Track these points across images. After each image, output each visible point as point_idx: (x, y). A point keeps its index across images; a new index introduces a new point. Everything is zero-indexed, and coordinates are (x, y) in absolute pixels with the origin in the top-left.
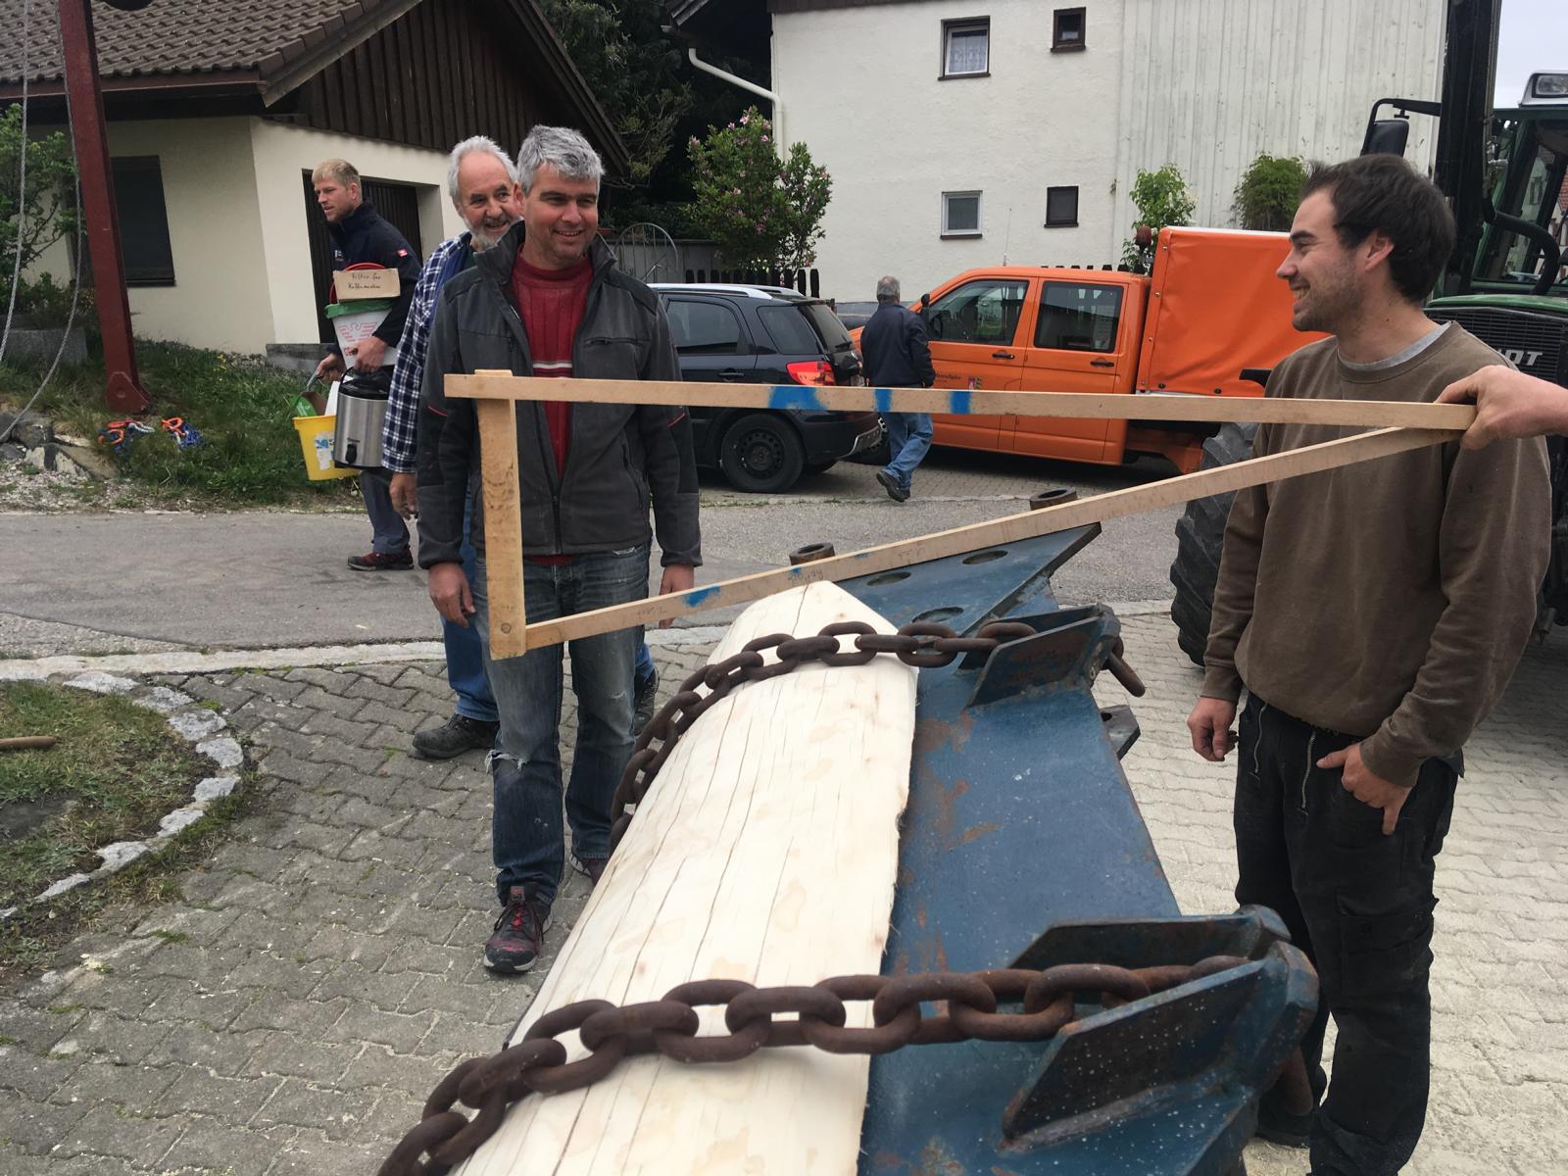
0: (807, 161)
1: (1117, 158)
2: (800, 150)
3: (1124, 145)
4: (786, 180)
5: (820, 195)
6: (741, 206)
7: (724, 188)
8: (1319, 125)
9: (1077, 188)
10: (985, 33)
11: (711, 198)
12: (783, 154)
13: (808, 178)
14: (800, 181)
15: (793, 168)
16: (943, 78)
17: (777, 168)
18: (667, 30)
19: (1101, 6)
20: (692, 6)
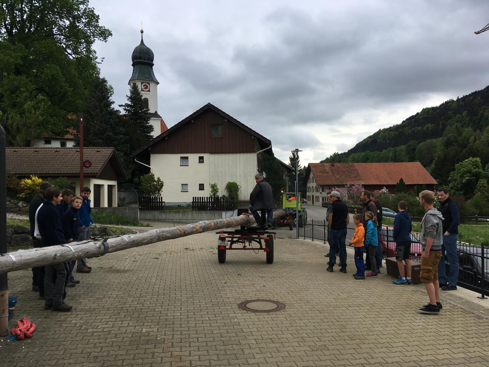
0: (160, 180)
1: (210, 180)
2: (158, 178)
3: (211, 178)
4: (156, 183)
5: (162, 185)
7: (147, 184)
8: (240, 175)
9: (204, 184)
11: (145, 186)
12: (156, 179)
14: (159, 183)
15: (158, 181)
16: (181, 166)
17: (155, 181)
18: (132, 156)
19: (206, 156)
20: (136, 152)
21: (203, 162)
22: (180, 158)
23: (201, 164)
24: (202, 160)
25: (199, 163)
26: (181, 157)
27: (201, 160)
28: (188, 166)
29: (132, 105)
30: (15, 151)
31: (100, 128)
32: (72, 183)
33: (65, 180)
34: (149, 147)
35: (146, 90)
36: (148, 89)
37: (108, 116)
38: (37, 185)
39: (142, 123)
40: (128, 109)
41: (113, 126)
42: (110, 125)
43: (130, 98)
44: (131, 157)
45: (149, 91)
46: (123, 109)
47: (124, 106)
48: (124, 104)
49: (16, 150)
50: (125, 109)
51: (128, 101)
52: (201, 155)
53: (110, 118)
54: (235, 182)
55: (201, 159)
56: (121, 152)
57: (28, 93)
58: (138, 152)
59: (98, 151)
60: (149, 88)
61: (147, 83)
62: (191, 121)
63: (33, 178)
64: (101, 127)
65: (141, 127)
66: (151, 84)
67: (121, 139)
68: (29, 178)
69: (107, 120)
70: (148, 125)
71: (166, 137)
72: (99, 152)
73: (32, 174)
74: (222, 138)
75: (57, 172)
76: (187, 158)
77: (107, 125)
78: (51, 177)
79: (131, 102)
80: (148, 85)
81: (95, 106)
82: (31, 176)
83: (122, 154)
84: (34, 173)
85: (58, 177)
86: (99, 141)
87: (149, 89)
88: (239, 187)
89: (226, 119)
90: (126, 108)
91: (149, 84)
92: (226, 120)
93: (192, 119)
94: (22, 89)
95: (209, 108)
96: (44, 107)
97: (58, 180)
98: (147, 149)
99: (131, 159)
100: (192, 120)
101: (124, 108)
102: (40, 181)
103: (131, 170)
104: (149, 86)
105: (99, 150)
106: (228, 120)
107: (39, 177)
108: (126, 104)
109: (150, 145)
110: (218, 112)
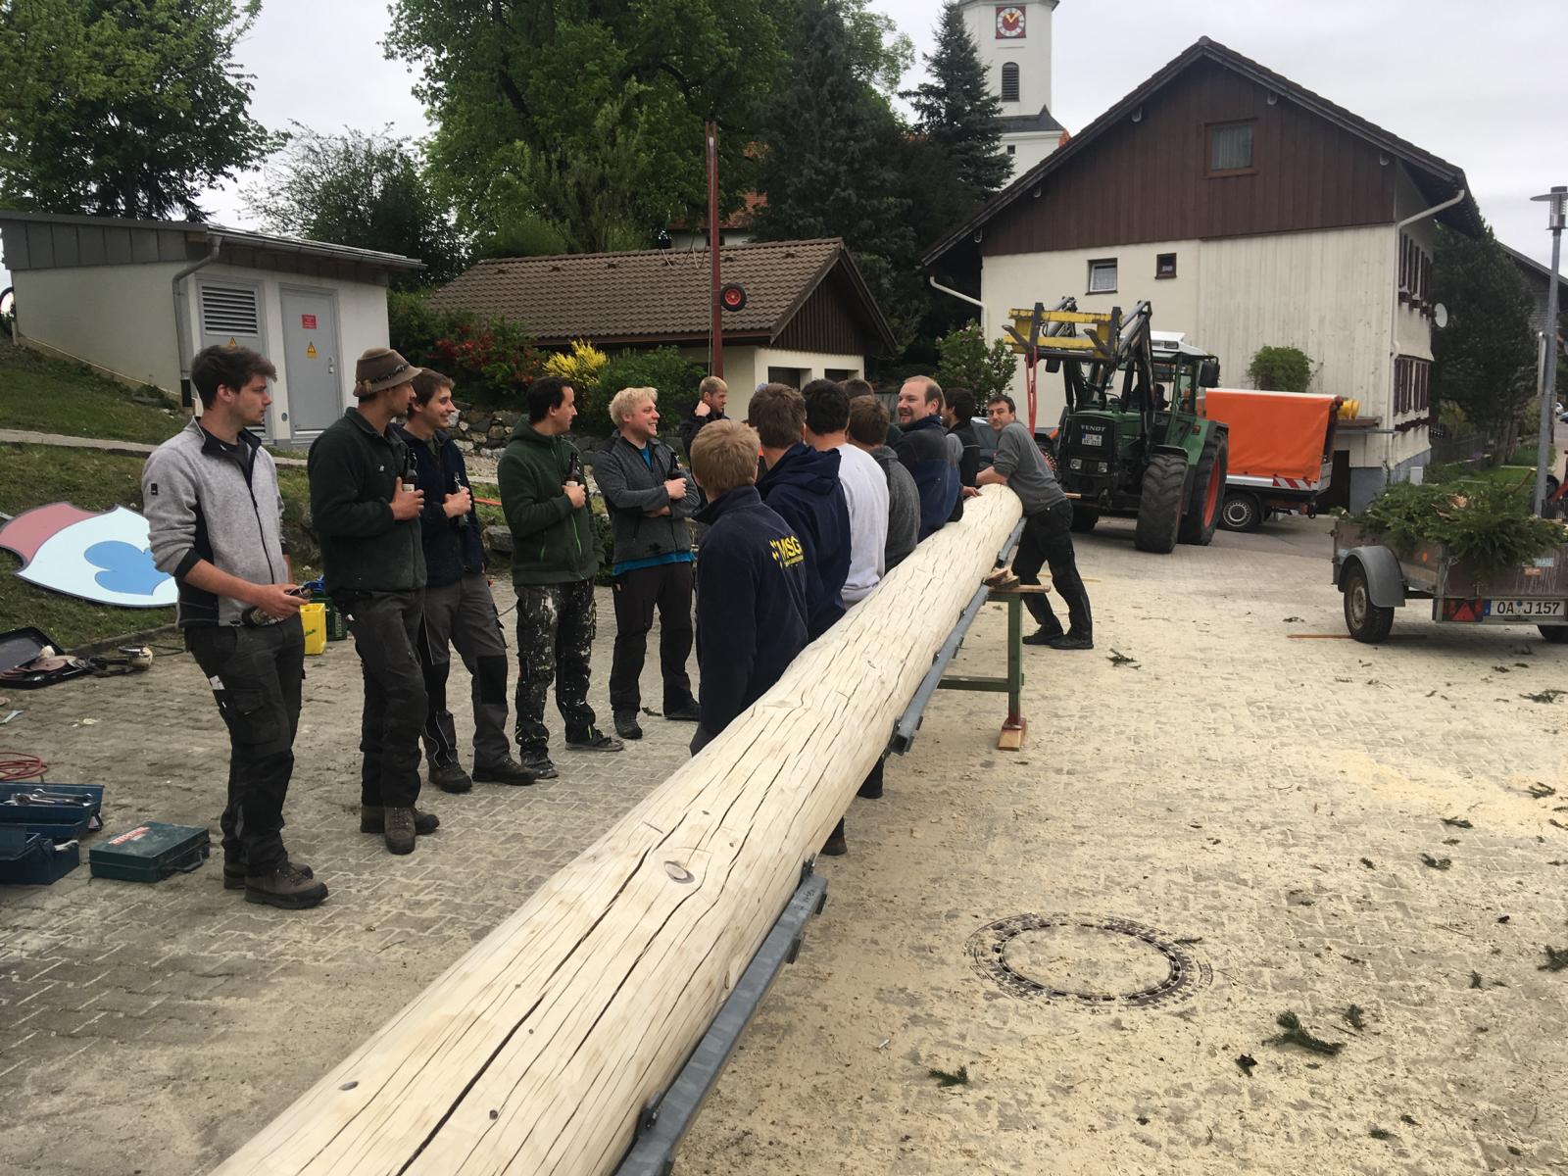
0: (1003, 348)
1: (1196, 341)
2: (999, 342)
3: (1201, 335)
4: (991, 359)
5: (1011, 367)
6: (965, 375)
7: (956, 365)
8: (1322, 321)
10: (1115, 266)
11: (949, 370)
12: (991, 346)
13: (1004, 358)
14: (999, 359)
15: (995, 352)
16: (1089, 294)
17: (986, 353)
18: (918, 267)
19: (1186, 252)
20: (934, 255)
21: (1172, 275)
22: (1085, 266)
23: (1166, 284)
24: (1170, 268)
25: (1157, 278)
26: (1091, 263)
27: (1165, 268)
28: (1115, 292)
29: (943, 86)
30: (556, 269)
31: (814, 177)
32: (693, 365)
33: (671, 354)
34: (976, 232)
35: (1014, 33)
36: (1019, 30)
37: (842, 132)
38: (593, 374)
39: (972, 148)
40: (928, 103)
41: (857, 165)
42: (849, 164)
43: (937, 62)
44: (920, 273)
45: (1022, 35)
46: (912, 104)
47: (916, 94)
48: (915, 89)
49: (559, 264)
50: (917, 106)
51: (929, 74)
52: (1166, 248)
53: (848, 139)
54: (1299, 346)
55: (1166, 266)
56: (885, 257)
57: (606, 79)
58: (939, 251)
59: (789, 255)
60: (1022, 25)
61: (1018, 8)
62: (1129, 116)
63: (580, 352)
64: (818, 172)
65: (968, 162)
66: (1029, 9)
67: (888, 209)
68: (568, 351)
69: (838, 145)
70: (993, 154)
71: (1036, 188)
72: (792, 256)
73: (576, 338)
74: (1252, 175)
75: (653, 330)
76: (1112, 263)
77: (838, 165)
78: (632, 346)
79: (938, 75)
80: (1019, 13)
81: (800, 101)
82: (575, 343)
83: (884, 264)
84: (583, 337)
85: (653, 346)
86: (812, 220)
87: (1024, 30)
88: (1312, 367)
89: (1273, 94)
90: (923, 100)
91: (1023, 9)
92: (1272, 99)
93: (1136, 109)
94: (590, 67)
95: (1203, 56)
96: (647, 121)
97: (651, 356)
98: (970, 238)
99: (921, 279)
100: (1137, 117)
101: (914, 100)
102: (600, 358)
103: (917, 319)
104: (1021, 18)
105: (792, 250)
106: (1282, 101)
107: (598, 348)
108: (921, 86)
109: (978, 224)
110: (1241, 71)
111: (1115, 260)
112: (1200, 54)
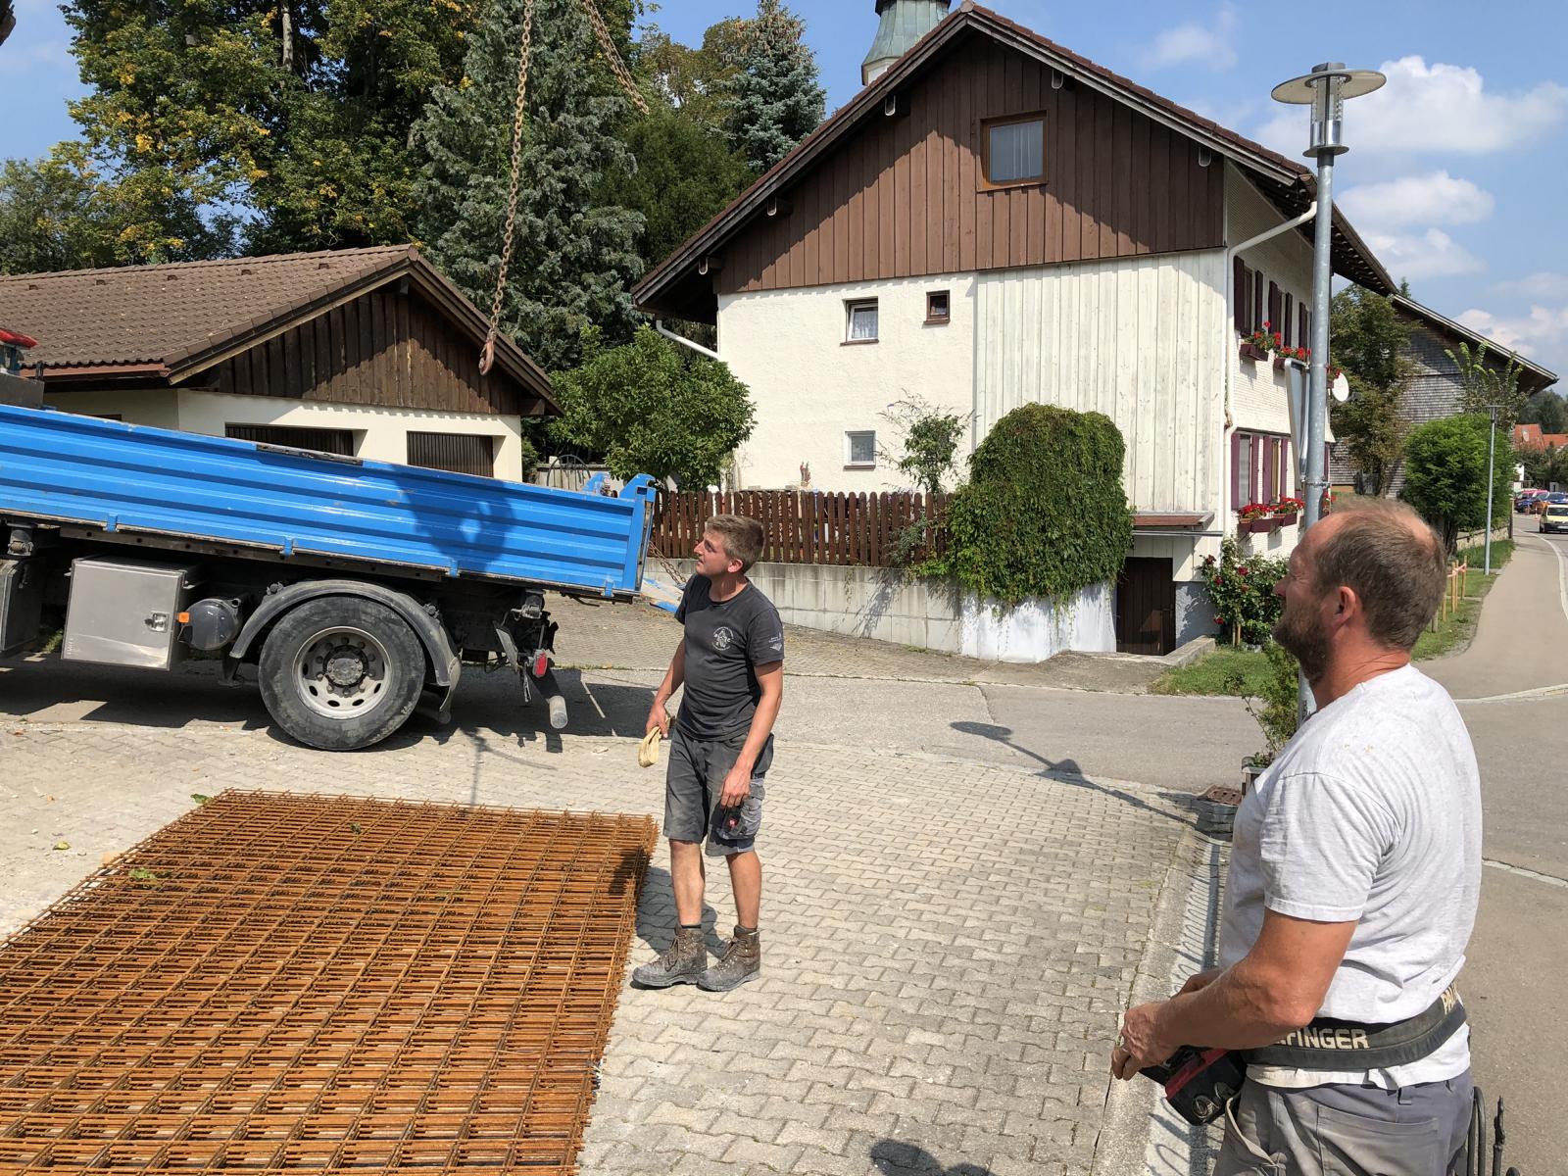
1: (976, 406)
3: (981, 396)
10: (874, 309)
16: (848, 344)
19: (957, 288)
20: (649, 290)
21: (945, 319)
22: (843, 307)
23: (938, 331)
24: (942, 311)
25: (927, 324)
26: (850, 304)
27: (936, 311)
28: (876, 341)
30: (33, 287)
34: (701, 259)
52: (938, 285)
55: (938, 308)
58: (655, 284)
59: (321, 267)
62: (879, 109)
71: (769, 202)
72: (327, 267)
76: (872, 304)
89: (1058, 74)
92: (1057, 80)
93: (889, 96)
95: (967, 26)
98: (691, 269)
100: (890, 109)
105: (327, 261)
106: (1070, 82)
109: (701, 251)
110: (1015, 45)
111: (875, 300)
112: (963, 24)
